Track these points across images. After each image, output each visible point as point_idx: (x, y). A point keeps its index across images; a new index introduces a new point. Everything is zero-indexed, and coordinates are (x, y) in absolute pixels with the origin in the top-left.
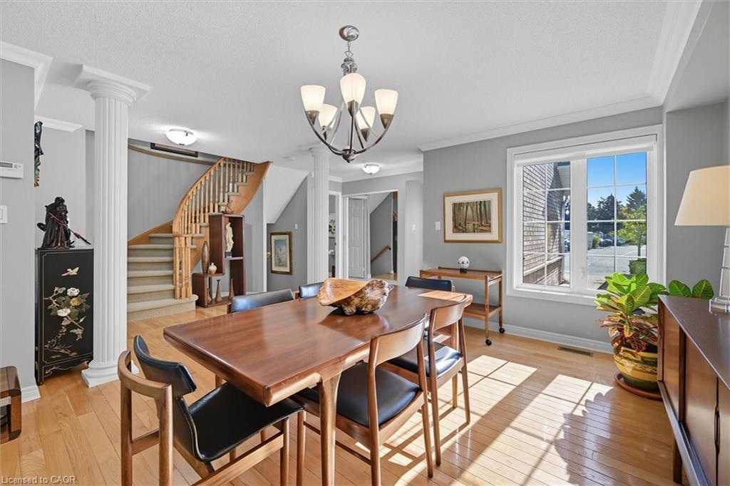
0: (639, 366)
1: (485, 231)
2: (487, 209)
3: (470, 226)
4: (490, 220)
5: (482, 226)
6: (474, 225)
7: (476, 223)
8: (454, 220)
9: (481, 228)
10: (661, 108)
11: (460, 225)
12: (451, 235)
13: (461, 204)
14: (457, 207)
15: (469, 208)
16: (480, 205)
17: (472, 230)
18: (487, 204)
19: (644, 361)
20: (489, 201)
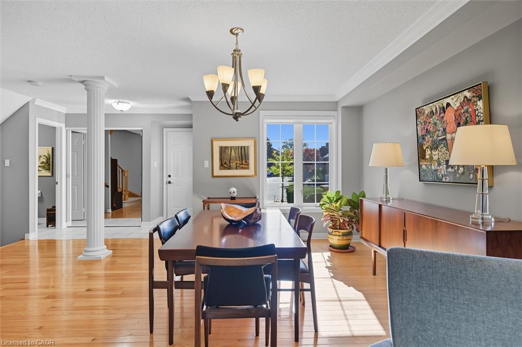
0: (341, 238)
1: (245, 168)
2: (246, 152)
3: (233, 165)
4: (248, 160)
5: (243, 164)
6: (237, 163)
7: (239, 162)
8: (221, 160)
9: (242, 166)
10: (337, 103)
11: (225, 163)
12: (218, 172)
13: (226, 148)
14: (223, 150)
15: (233, 150)
16: (241, 149)
17: (235, 167)
18: (246, 149)
19: (344, 235)
20: (248, 147)
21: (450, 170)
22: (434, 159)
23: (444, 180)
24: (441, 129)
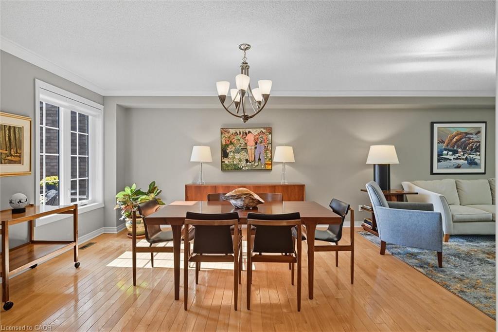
1: (15, 162)
2: (18, 136)
4: (20, 149)
5: (11, 155)
7: (5, 152)
10: (103, 97)
16: (9, 130)
20: (20, 128)
21: (248, 164)
22: (236, 157)
23: (243, 169)
24: (244, 143)
